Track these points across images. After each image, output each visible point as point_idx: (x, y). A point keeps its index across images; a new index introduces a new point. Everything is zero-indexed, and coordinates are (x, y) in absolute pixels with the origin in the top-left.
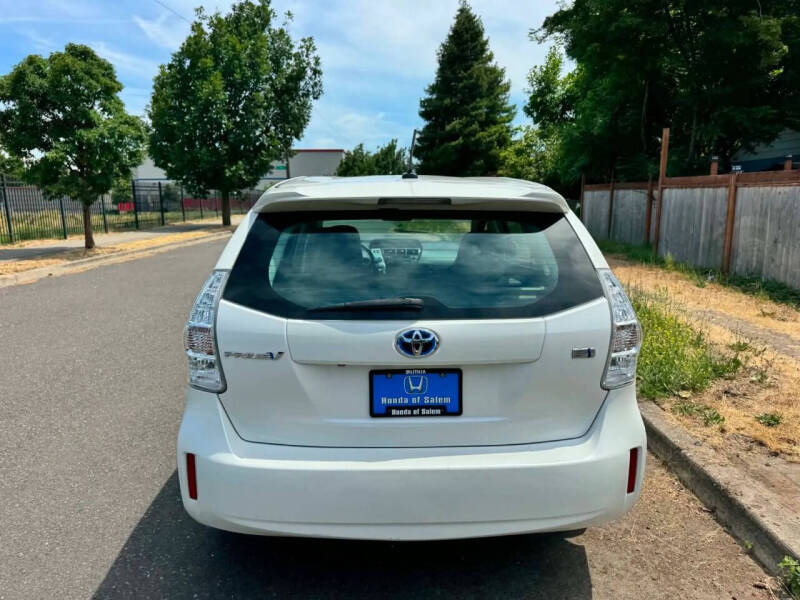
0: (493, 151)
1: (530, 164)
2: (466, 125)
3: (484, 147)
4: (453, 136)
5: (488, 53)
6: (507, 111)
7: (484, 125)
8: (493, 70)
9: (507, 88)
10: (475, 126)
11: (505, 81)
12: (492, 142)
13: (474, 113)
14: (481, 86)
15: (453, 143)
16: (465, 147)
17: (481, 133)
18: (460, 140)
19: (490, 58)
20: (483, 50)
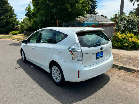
0: (13, 23)
1: (25, 25)
2: (6, 17)
3: (11, 22)
4: (3, 19)
5: (8, 3)
6: (15, 15)
7: (10, 17)
8: (10, 7)
9: (14, 10)
10: (8, 17)
11: (13, 9)
12: (13, 21)
13: (7, 15)
14: (8, 9)
15: (4, 21)
16: (7, 22)
17: (10, 19)
18: (6, 20)
19: (9, 4)
20: (7, 2)
